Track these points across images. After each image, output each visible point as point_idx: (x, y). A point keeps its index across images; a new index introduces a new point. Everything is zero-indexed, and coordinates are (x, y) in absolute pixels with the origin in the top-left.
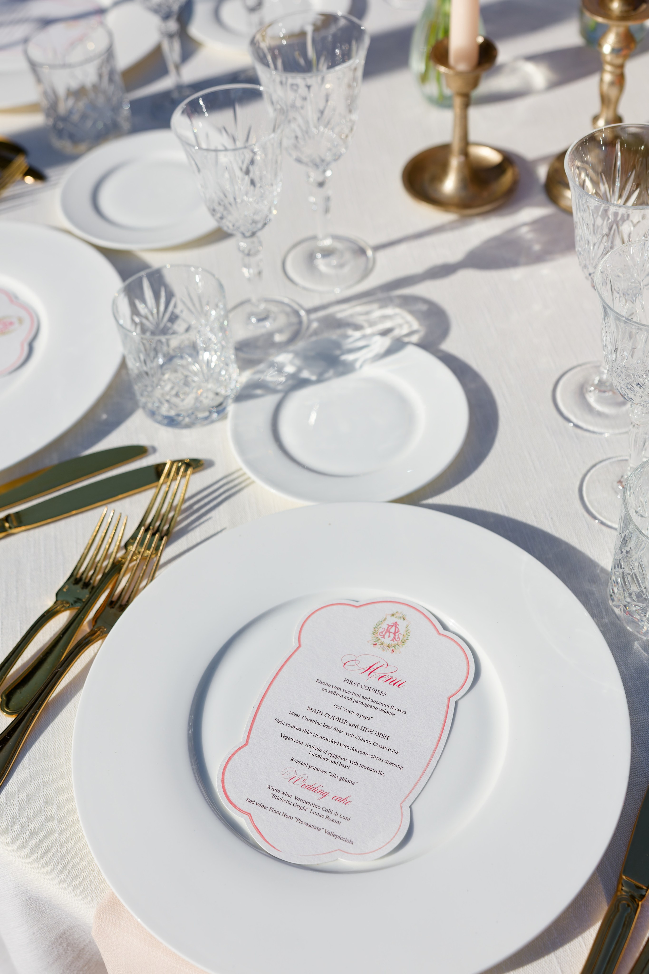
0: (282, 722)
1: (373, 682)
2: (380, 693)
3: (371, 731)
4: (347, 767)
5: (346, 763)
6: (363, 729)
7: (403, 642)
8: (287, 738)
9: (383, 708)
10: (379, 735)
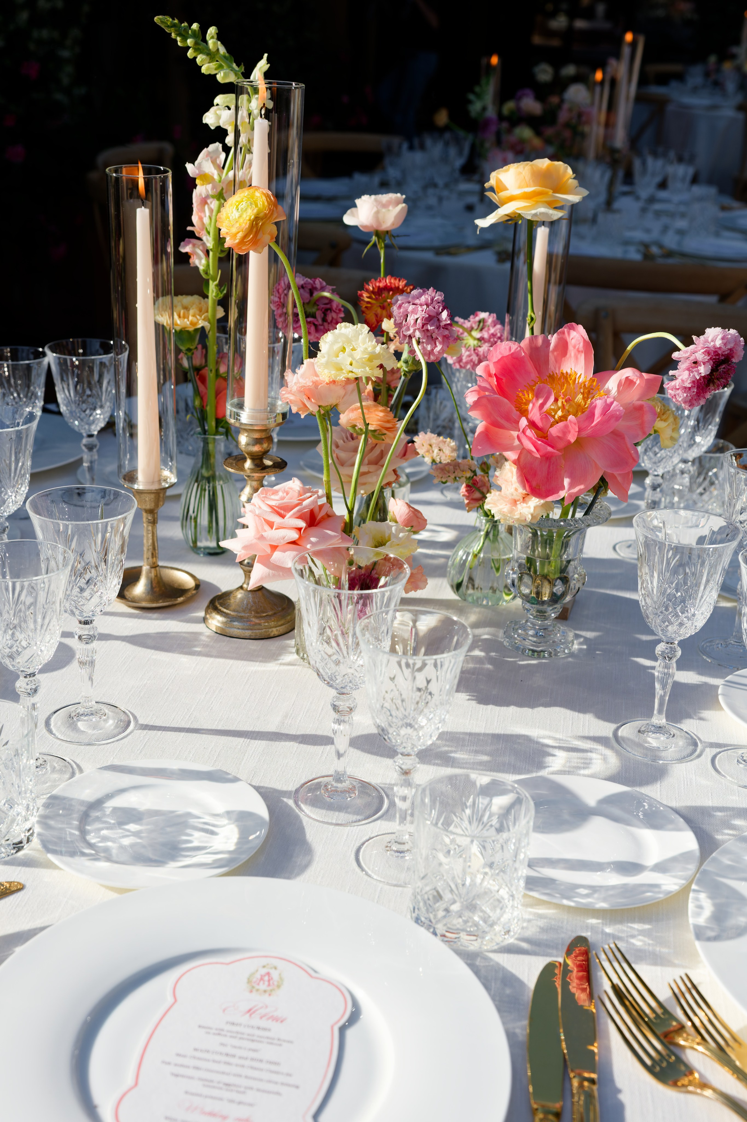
0: (169, 1063)
1: (256, 1021)
2: (265, 1029)
3: (261, 1061)
4: (244, 1093)
5: (242, 1089)
6: (252, 1059)
7: (279, 987)
8: (177, 1076)
9: (270, 1041)
10: (271, 1063)
